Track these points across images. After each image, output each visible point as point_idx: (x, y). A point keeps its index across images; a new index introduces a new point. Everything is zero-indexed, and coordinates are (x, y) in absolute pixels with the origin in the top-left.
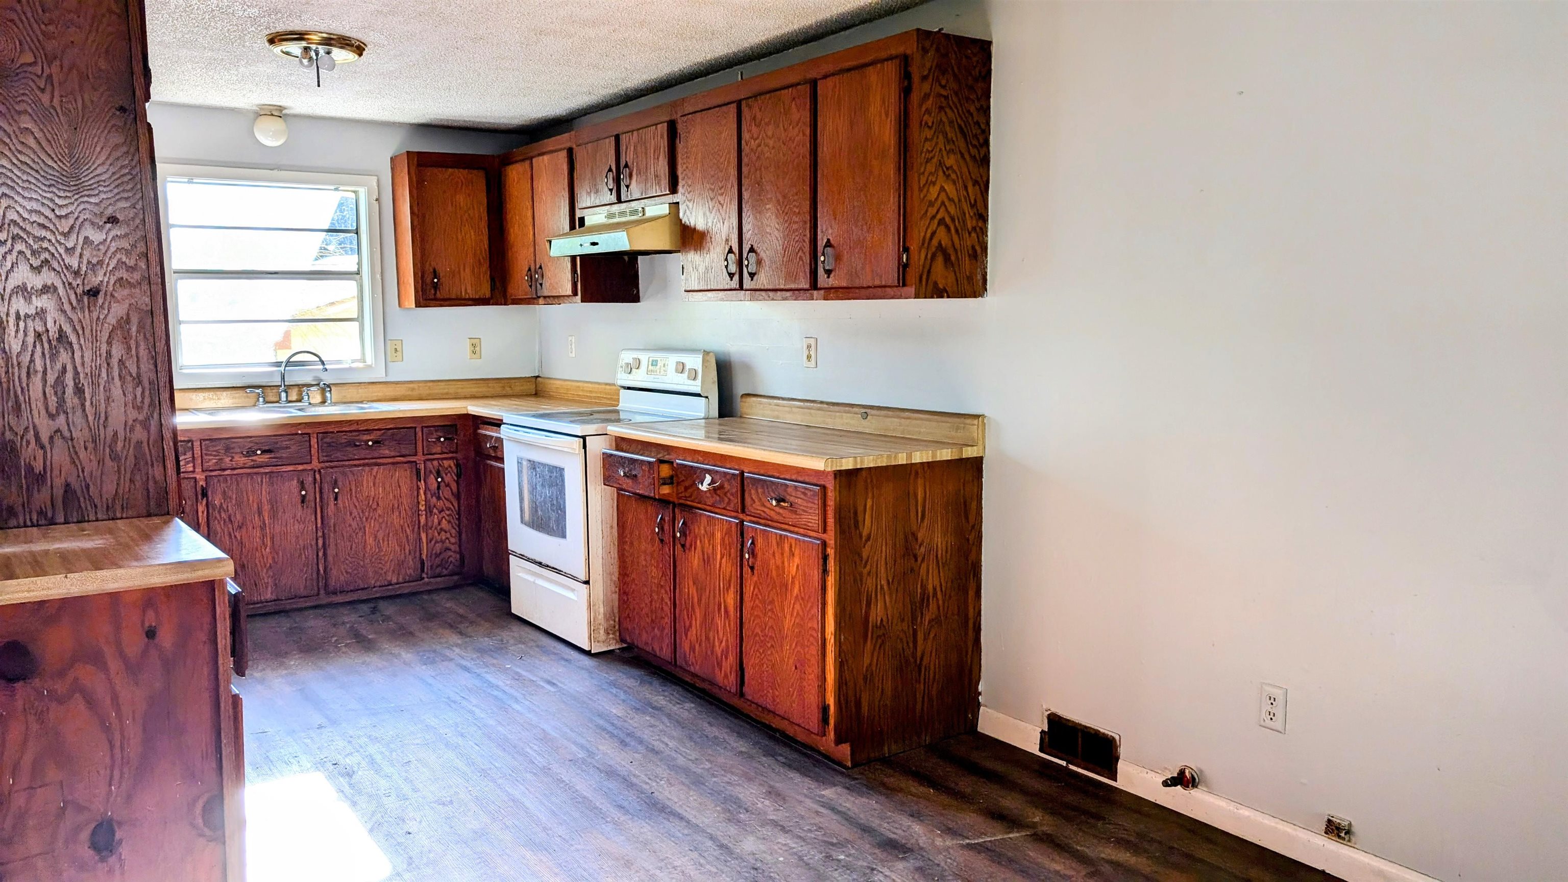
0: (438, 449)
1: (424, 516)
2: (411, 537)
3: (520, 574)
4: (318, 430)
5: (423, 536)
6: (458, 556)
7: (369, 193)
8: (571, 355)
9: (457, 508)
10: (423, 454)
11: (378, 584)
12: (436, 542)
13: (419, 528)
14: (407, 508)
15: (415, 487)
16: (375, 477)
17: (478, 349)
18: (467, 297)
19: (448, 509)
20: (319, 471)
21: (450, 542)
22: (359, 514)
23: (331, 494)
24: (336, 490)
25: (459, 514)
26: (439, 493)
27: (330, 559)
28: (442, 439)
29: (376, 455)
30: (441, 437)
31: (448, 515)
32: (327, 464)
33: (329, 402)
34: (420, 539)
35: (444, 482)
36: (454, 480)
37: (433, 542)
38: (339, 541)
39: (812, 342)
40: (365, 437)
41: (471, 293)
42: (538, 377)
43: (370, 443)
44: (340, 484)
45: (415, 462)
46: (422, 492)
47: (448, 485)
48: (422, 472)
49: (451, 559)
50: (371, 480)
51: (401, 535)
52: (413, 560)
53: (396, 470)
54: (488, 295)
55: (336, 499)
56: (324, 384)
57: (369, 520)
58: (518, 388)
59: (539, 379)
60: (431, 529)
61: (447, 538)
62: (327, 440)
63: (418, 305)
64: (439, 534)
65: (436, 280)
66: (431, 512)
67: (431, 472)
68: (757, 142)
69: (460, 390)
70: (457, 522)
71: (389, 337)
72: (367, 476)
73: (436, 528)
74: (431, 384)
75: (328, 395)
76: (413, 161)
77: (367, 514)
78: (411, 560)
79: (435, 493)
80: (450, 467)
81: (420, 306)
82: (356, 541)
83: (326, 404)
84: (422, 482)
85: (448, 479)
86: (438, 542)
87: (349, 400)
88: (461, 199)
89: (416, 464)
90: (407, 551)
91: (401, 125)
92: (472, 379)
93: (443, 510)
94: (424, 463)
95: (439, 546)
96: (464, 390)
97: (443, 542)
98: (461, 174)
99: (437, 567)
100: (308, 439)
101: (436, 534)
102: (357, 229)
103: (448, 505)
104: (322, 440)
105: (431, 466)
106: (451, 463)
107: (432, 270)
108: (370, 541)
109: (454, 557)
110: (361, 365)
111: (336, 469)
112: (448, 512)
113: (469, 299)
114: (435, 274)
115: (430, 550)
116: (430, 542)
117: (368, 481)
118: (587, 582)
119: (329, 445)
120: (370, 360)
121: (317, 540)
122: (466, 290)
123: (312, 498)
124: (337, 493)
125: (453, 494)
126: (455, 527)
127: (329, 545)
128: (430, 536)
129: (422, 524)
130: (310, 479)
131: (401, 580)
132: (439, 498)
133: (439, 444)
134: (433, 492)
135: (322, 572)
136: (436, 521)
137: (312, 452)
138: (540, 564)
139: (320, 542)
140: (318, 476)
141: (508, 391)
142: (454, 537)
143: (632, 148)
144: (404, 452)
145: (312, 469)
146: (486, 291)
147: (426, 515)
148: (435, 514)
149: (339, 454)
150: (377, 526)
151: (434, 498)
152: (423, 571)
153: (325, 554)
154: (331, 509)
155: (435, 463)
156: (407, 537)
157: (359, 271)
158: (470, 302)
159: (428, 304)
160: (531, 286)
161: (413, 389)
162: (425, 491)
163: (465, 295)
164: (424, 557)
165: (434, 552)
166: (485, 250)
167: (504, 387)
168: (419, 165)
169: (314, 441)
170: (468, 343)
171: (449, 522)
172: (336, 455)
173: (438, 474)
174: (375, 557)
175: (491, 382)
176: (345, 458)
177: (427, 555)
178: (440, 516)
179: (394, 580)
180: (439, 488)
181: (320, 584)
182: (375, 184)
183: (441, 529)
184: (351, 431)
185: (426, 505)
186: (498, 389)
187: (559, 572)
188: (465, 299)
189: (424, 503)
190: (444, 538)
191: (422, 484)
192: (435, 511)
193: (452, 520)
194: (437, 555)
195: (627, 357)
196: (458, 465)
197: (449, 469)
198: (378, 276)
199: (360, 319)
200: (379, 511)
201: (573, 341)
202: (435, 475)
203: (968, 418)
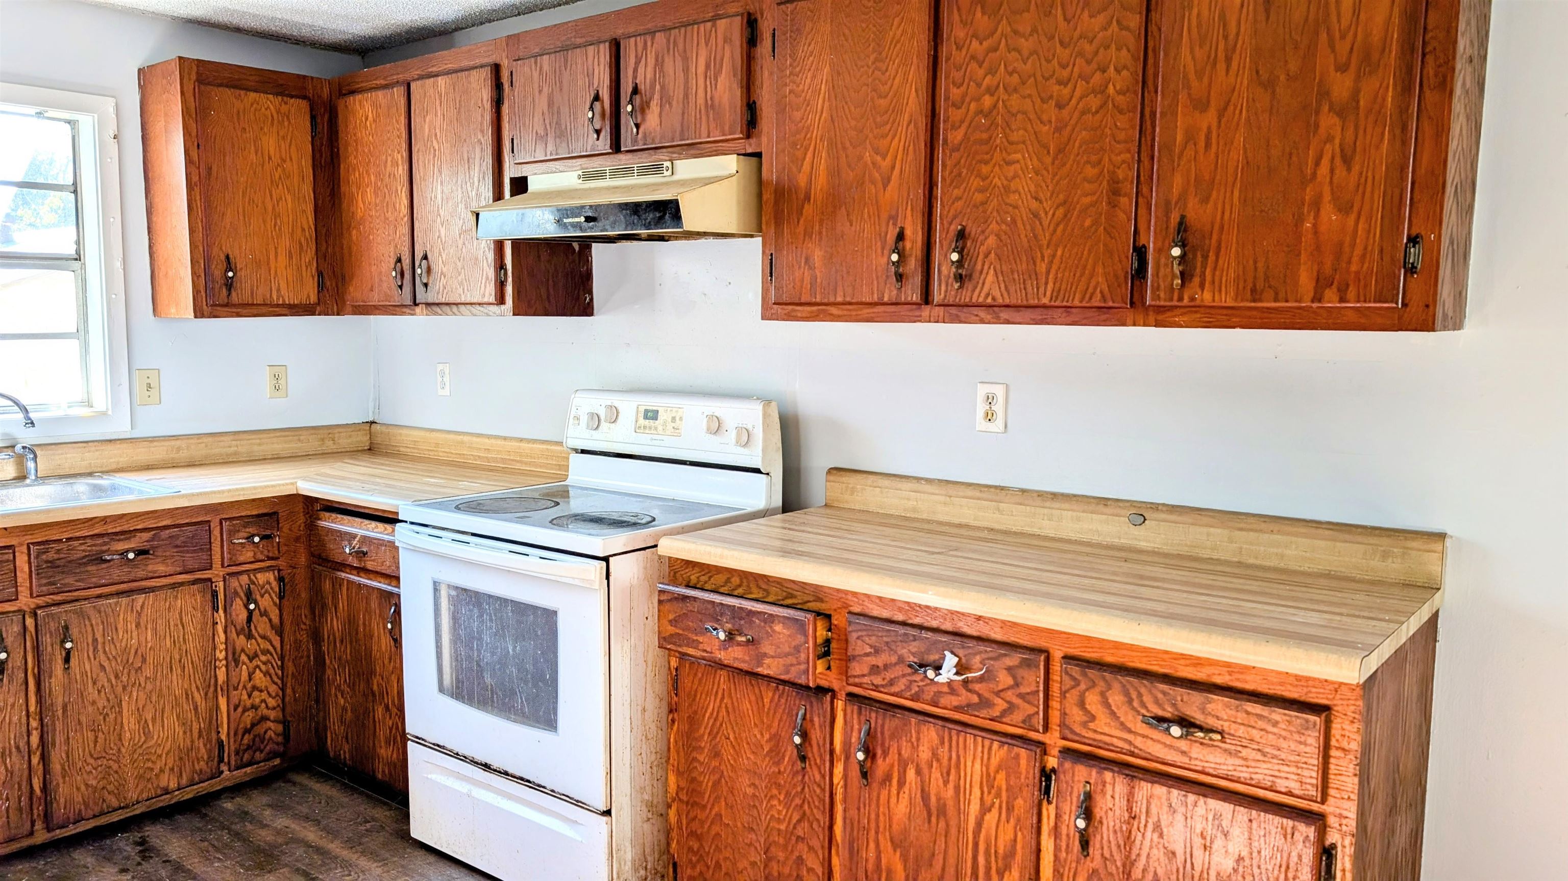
0: (248, 555)
1: (224, 669)
2: (202, 706)
3: (433, 776)
4: (29, 539)
5: (223, 702)
6: (280, 728)
7: (101, 125)
8: (441, 392)
9: (279, 649)
10: (223, 566)
11: (145, 796)
12: (245, 711)
13: (216, 690)
14: (195, 659)
15: (210, 623)
16: (139, 614)
17: (282, 382)
18: (281, 302)
19: (265, 652)
20: (35, 615)
21: (267, 707)
22: (109, 681)
23: (57, 652)
24: (68, 645)
25: (282, 658)
26: (249, 627)
27: (56, 767)
28: (257, 539)
29: (141, 574)
30: (253, 536)
31: (264, 663)
32: (49, 599)
33: (33, 477)
34: (218, 707)
35: (259, 609)
36: (275, 604)
37: (240, 710)
38: (72, 734)
39: (999, 391)
40: (121, 546)
41: (290, 297)
42: (373, 423)
43: (131, 556)
44: (74, 631)
45: (210, 580)
46: (220, 628)
47: (264, 614)
48: (221, 596)
49: (270, 733)
50: (132, 617)
51: (185, 706)
52: (205, 745)
53: (176, 597)
54: (313, 299)
55: (67, 660)
56: (24, 448)
57: (129, 689)
58: (345, 442)
59: (373, 426)
60: (236, 689)
61: (264, 701)
62: (51, 555)
63: (199, 313)
64: (250, 696)
65: (230, 274)
66: (237, 662)
67: (236, 593)
68: (986, 44)
69: (256, 448)
70: (280, 673)
71: (137, 365)
72: (126, 612)
73: (245, 687)
74: (210, 439)
75: (31, 465)
76: (189, 74)
77: (125, 679)
78: (201, 745)
79: (243, 629)
80: (268, 583)
81: (203, 316)
82: (105, 729)
83: (28, 481)
84: (221, 611)
85: (266, 602)
86: (248, 710)
87: (67, 471)
88: (270, 143)
89: (212, 583)
90: (196, 734)
91: (155, 17)
92: (275, 430)
93: (256, 655)
94: (224, 580)
95: (250, 714)
96: (261, 448)
97: (254, 707)
98: (269, 103)
99: (245, 751)
100: (12, 558)
101: (245, 697)
102: (75, 184)
103: (265, 645)
104: (37, 557)
105: (237, 584)
106: (271, 576)
107: (223, 257)
108: (129, 723)
109: (273, 729)
110: (85, 412)
111: (67, 607)
112: (263, 658)
113: (283, 305)
114: (229, 264)
115: (232, 726)
116: (235, 710)
117: (125, 621)
118: (608, 813)
119: (52, 564)
120: (101, 403)
121: (29, 734)
122: (278, 290)
123: (19, 662)
124: (68, 652)
125: (272, 627)
126: (276, 680)
127: (54, 744)
128: (235, 700)
129: (220, 682)
130: (16, 628)
131: (184, 781)
132: (250, 636)
133: (251, 547)
134: (238, 628)
135: (38, 791)
136: (245, 674)
137: (19, 580)
138: (486, 767)
139: (35, 739)
140: (30, 622)
141: (330, 446)
142: (274, 698)
143: (651, 61)
144: (191, 564)
145: (19, 611)
146: (309, 292)
147: (227, 666)
148: (244, 663)
149: (70, 580)
150: (142, 696)
151: (242, 637)
152: (221, 760)
153: (44, 758)
154: (57, 679)
155: (244, 579)
156: (196, 709)
157: (78, 252)
158: (285, 311)
159: (215, 313)
160: (401, 287)
161: (179, 449)
162: (226, 627)
163: (278, 299)
164: (224, 737)
165: (242, 726)
166: (310, 228)
167: (323, 440)
168: (201, 81)
169: (22, 561)
170: (267, 373)
171: (267, 673)
172: (66, 581)
173: (249, 597)
174: (140, 751)
175: (305, 433)
176: (82, 585)
177: (228, 734)
178: (251, 665)
179: (173, 785)
180: (249, 619)
181: (35, 811)
182: (111, 110)
183: (255, 688)
184: (92, 536)
185: (226, 649)
186: (312, 444)
187: (539, 787)
188: (278, 306)
189: (223, 646)
190: (257, 700)
191: (221, 615)
192: (243, 657)
193: (272, 671)
194: (247, 731)
195: (587, 404)
196: (281, 579)
197: (267, 586)
198: (118, 264)
199: (82, 332)
200: (148, 672)
201: (447, 372)
202: (244, 598)
203: (1413, 539)
